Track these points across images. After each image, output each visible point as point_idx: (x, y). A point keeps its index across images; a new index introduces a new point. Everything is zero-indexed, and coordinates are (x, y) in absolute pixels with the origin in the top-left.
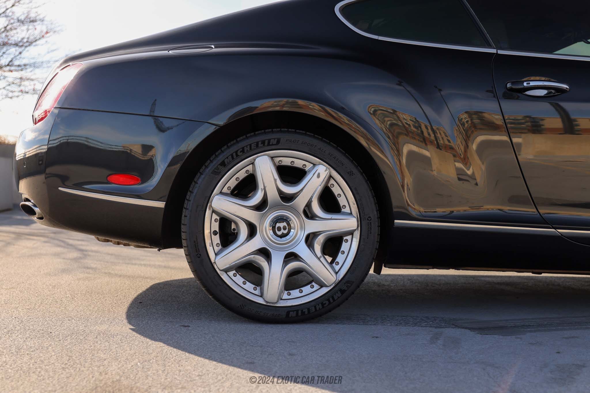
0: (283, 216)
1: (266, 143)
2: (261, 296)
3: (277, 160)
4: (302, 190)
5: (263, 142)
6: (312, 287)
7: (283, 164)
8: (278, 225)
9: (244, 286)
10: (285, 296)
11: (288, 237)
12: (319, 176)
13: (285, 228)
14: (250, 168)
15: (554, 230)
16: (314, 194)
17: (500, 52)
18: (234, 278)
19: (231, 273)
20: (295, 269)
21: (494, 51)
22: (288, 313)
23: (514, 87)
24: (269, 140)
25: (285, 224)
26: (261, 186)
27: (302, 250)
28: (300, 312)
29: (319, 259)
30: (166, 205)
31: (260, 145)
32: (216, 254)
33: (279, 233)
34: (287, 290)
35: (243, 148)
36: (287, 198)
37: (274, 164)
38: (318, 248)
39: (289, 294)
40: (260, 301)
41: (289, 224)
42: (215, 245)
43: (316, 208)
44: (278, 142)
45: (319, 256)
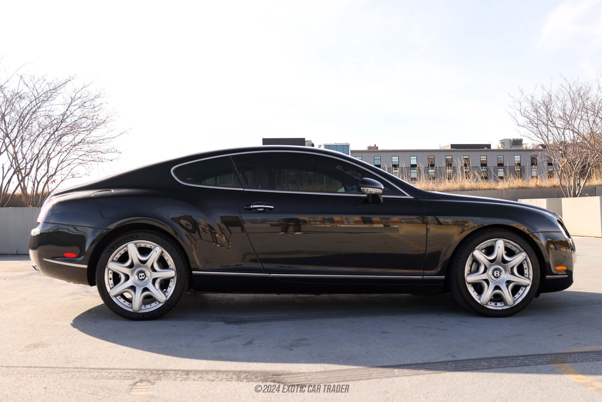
0: (142, 270)
1: (132, 237)
2: (132, 308)
3: (138, 245)
4: (149, 258)
5: (130, 237)
6: (156, 303)
7: (141, 246)
8: (140, 274)
9: (124, 304)
10: (143, 308)
11: (145, 280)
12: (156, 252)
13: (143, 276)
14: (126, 249)
15: (268, 274)
16: (154, 260)
17: (245, 190)
18: (119, 300)
19: (118, 297)
20: (146, 295)
21: (242, 189)
22: (143, 315)
23: (247, 208)
24: (133, 236)
25: (143, 274)
26: (130, 257)
27: (150, 286)
28: (149, 315)
29: (157, 290)
30: (88, 267)
31: (129, 238)
32: (111, 289)
33: (141, 278)
34: (144, 305)
35: (121, 240)
36: (144, 262)
37: (136, 246)
38: (157, 285)
39: (145, 307)
40: (131, 310)
41: (145, 274)
42: (110, 284)
43: (156, 267)
44: (137, 237)
45: (157, 289)
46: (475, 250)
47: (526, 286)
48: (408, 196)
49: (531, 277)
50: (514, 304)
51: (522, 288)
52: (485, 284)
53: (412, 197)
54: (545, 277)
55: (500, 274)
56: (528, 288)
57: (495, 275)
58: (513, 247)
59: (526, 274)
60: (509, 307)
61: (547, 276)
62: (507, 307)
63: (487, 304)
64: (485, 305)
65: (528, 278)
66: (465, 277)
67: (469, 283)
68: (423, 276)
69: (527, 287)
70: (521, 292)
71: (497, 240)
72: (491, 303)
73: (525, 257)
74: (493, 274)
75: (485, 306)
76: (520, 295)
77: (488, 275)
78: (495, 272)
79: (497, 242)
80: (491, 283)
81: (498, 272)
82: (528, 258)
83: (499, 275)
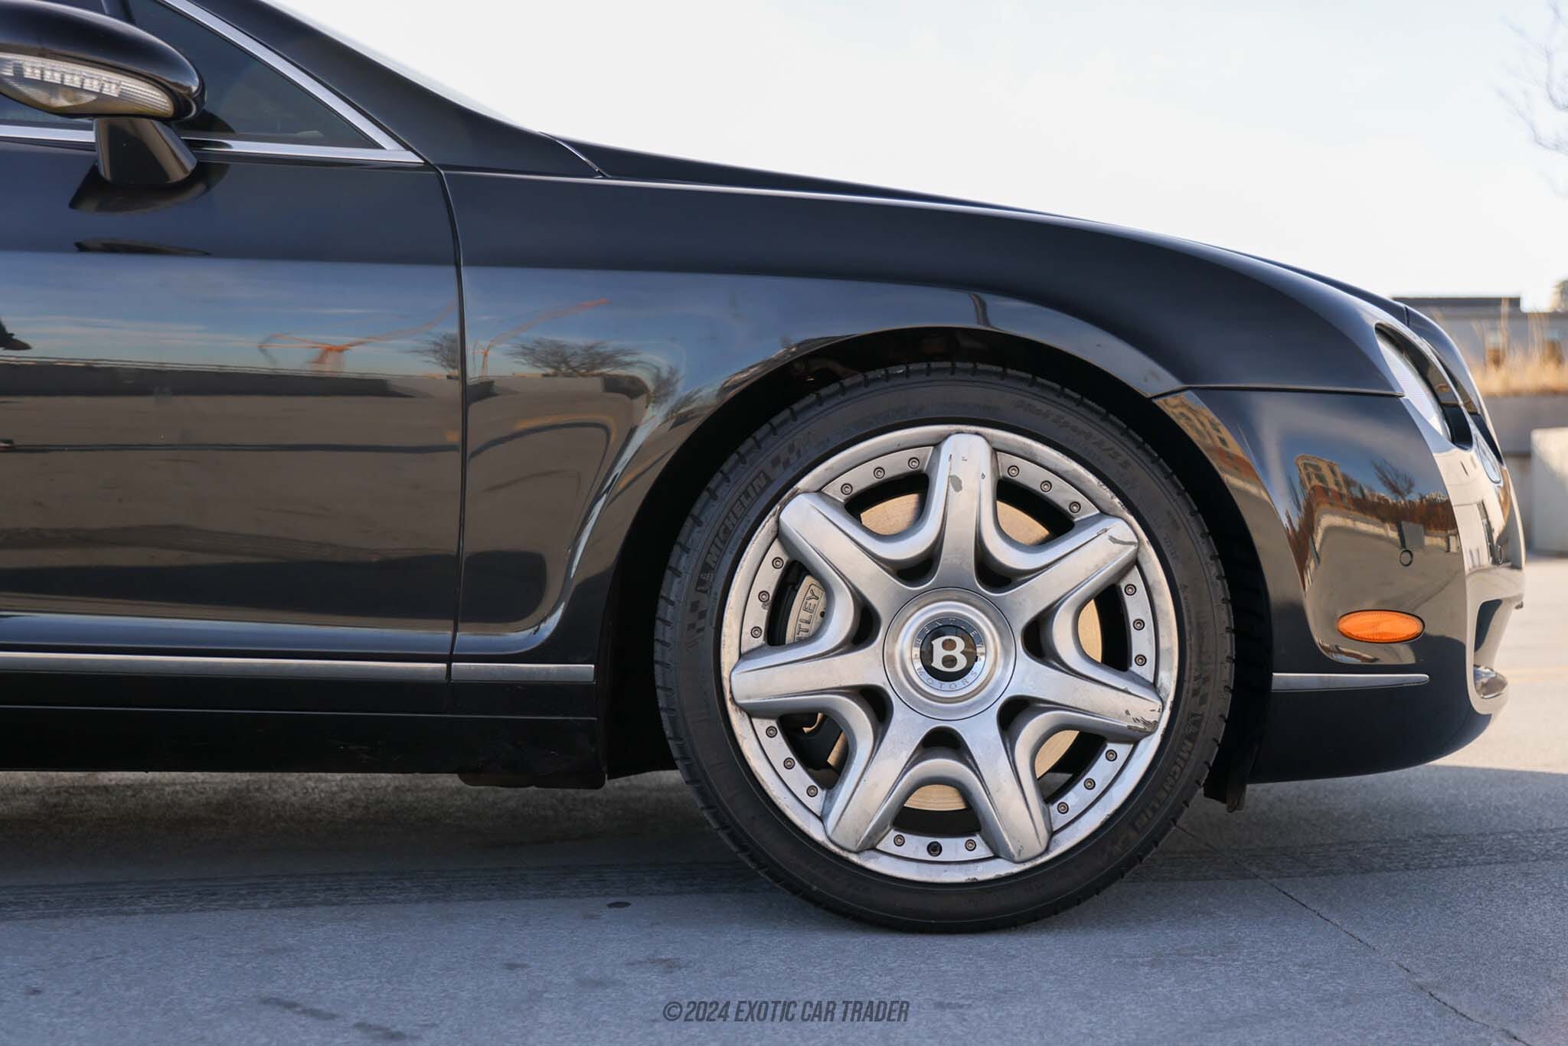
46: (794, 495)
47: (1133, 738)
48: (391, 152)
49: (1168, 680)
50: (1047, 850)
51: (1110, 746)
52: (858, 719)
53: (410, 158)
54: (1270, 677)
55: (972, 658)
56: (1149, 748)
57: (937, 664)
58: (1056, 481)
59: (1142, 660)
60: (1016, 869)
61: (1275, 674)
62: (1002, 868)
63: (870, 845)
64: (857, 853)
65: (1154, 686)
66: (725, 674)
67: (752, 712)
68: (449, 659)
69: (1142, 743)
70: (1101, 770)
71: (945, 437)
72: (899, 842)
73: (1132, 548)
74: (926, 656)
75: (854, 858)
76: (1096, 792)
77: (886, 660)
78: (937, 643)
79: (947, 448)
80: (900, 714)
81: (960, 644)
82: (1150, 550)
83: (962, 663)
